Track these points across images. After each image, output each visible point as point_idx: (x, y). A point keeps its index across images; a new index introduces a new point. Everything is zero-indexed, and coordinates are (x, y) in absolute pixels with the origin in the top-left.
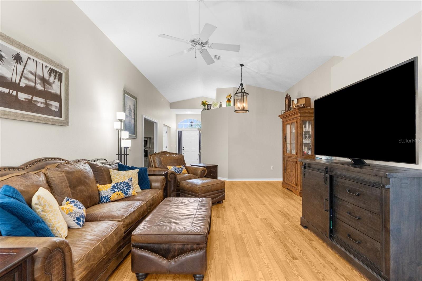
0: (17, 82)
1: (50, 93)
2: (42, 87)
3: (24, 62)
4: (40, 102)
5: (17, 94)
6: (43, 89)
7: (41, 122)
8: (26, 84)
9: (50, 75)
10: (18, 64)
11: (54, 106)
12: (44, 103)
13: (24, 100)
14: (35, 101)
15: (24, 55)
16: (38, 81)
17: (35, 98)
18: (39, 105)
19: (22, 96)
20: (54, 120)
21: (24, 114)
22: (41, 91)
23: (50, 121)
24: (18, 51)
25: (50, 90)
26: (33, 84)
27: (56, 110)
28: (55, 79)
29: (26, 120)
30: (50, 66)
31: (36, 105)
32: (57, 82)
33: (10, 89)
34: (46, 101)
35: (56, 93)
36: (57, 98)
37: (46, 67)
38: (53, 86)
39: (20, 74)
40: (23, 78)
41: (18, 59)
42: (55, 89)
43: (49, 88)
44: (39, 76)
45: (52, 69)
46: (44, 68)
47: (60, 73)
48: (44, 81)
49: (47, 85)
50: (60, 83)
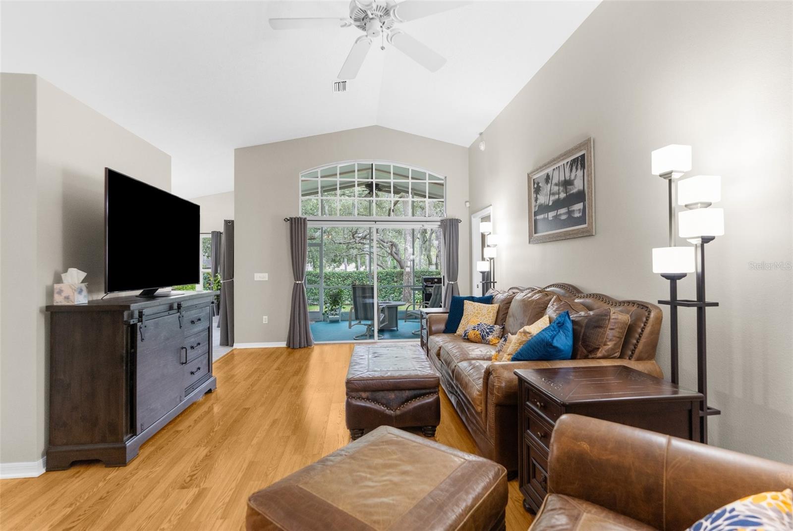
0: (548, 203)
1: (573, 194)
2: (564, 193)
3: (551, 178)
4: (563, 213)
5: (548, 215)
6: (565, 195)
7: (562, 238)
8: (553, 200)
9: (571, 170)
10: (547, 185)
11: (577, 210)
12: (566, 213)
13: (552, 219)
14: (559, 215)
15: (550, 171)
16: (561, 189)
18: (563, 217)
19: (551, 215)
20: (575, 232)
21: (550, 235)
22: (564, 199)
23: (570, 234)
24: (547, 171)
25: (572, 192)
26: (557, 197)
27: (579, 215)
28: (577, 171)
30: (570, 159)
31: (561, 219)
32: (580, 173)
33: (544, 213)
34: (568, 209)
35: (578, 190)
36: (580, 196)
37: (567, 163)
38: (576, 182)
39: (549, 193)
40: (551, 196)
41: (548, 179)
42: (578, 185)
43: (571, 190)
44: (562, 181)
45: (574, 159)
46: (565, 167)
47: (581, 156)
48: (567, 183)
49: (569, 187)
50: (582, 170)
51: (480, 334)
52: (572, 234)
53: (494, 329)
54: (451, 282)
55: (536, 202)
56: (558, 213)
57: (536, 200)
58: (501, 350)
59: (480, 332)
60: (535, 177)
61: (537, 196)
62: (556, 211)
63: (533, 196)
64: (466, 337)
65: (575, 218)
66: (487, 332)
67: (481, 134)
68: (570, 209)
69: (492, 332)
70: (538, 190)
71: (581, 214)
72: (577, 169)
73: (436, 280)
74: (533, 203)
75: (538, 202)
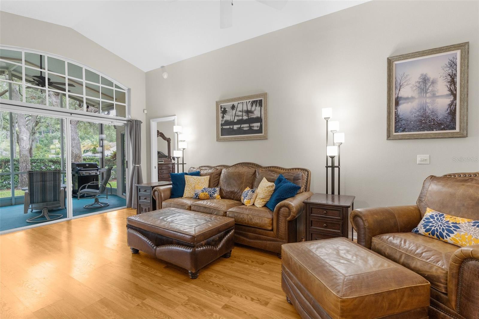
0: (233, 120)
1: (253, 118)
2: (247, 117)
3: (236, 107)
4: (245, 127)
5: (233, 127)
6: (247, 118)
7: (245, 139)
8: (237, 119)
9: (252, 106)
10: (233, 110)
11: (256, 126)
12: (248, 127)
13: (236, 129)
14: (242, 127)
15: (235, 103)
16: (244, 114)
17: (242, 126)
18: (245, 129)
19: (236, 127)
21: (235, 137)
22: (246, 119)
23: (251, 138)
24: (232, 103)
25: (252, 117)
26: (241, 118)
27: (257, 129)
28: (256, 107)
29: (237, 140)
30: (251, 100)
31: (243, 130)
32: (258, 108)
33: (230, 125)
34: (249, 125)
35: (257, 116)
36: (259, 120)
37: (249, 102)
38: (255, 112)
39: (234, 115)
40: (236, 117)
41: (233, 107)
42: (257, 114)
43: (251, 116)
44: (245, 110)
45: (254, 101)
46: (248, 104)
47: (260, 100)
48: (248, 112)
49: (250, 114)
50: (260, 107)
51: (209, 194)
52: (253, 138)
53: (216, 190)
54: (137, 165)
55: (223, 119)
56: (241, 126)
57: (223, 117)
58: (252, 198)
59: (208, 193)
60: (222, 105)
61: (223, 115)
62: (240, 125)
63: (221, 115)
64: (197, 198)
65: (254, 130)
66: (212, 192)
67: (162, 67)
68: (251, 125)
69: (216, 192)
70: (224, 112)
71: (259, 128)
72: (256, 106)
73: (87, 165)
74: (220, 119)
75: (225, 119)
